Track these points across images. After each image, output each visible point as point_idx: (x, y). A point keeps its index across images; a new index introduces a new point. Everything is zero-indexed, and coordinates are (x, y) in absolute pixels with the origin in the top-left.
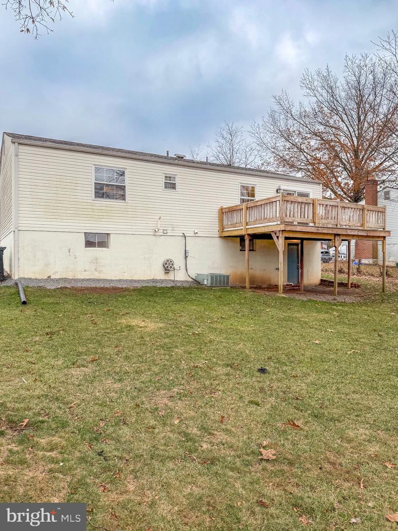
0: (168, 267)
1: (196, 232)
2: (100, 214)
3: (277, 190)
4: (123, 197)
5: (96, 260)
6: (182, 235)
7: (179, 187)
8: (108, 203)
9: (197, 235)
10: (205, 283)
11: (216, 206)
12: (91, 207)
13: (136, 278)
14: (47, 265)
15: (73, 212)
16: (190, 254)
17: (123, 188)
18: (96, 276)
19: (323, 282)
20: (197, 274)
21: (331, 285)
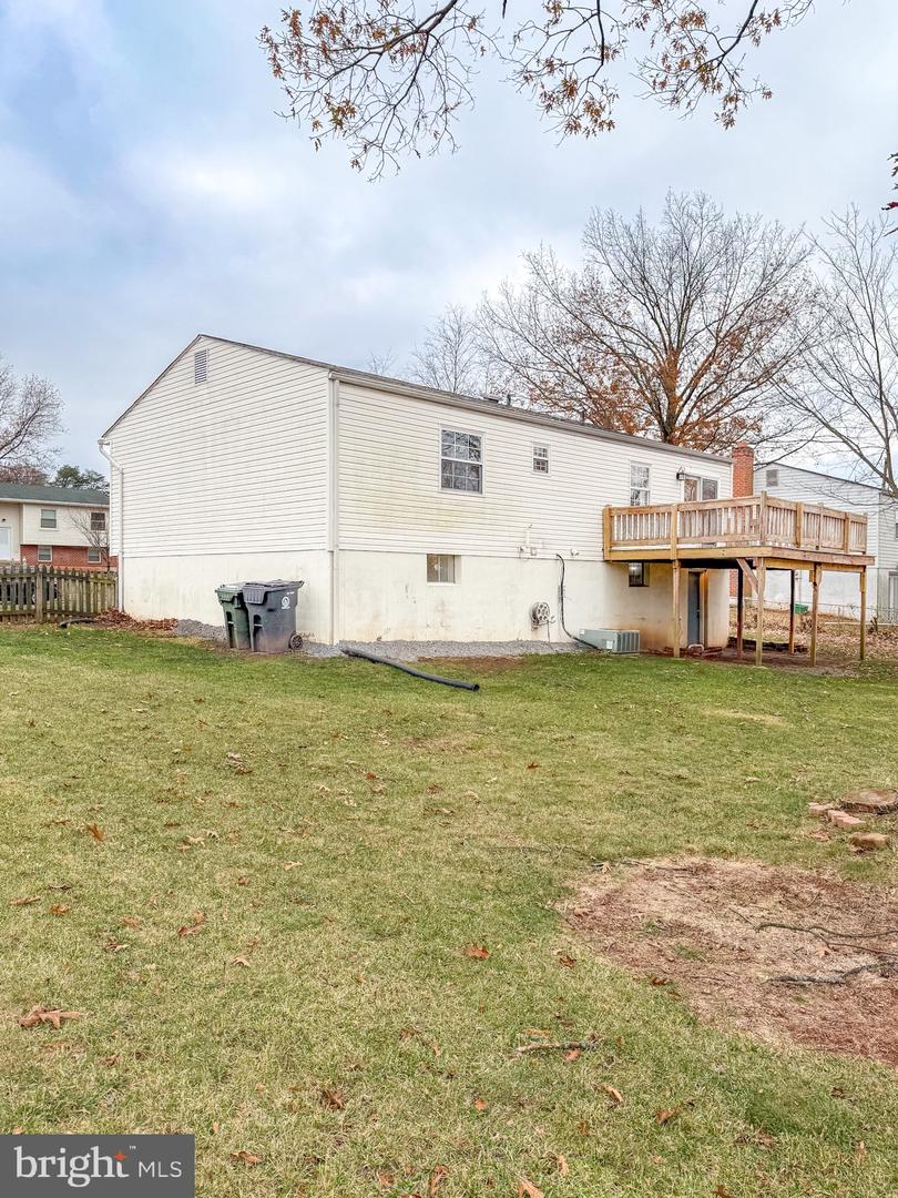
0: (536, 619)
1: (575, 552)
2: (448, 518)
3: (678, 475)
4: (477, 488)
5: (441, 607)
6: (555, 557)
7: (553, 468)
8: (456, 497)
9: (576, 557)
10: (608, 647)
11: (598, 503)
12: (436, 506)
13: (495, 638)
14: (376, 617)
15: (413, 515)
16: (566, 594)
17: (477, 469)
18: (443, 636)
19: (732, 642)
20: (586, 631)
21: (750, 648)
